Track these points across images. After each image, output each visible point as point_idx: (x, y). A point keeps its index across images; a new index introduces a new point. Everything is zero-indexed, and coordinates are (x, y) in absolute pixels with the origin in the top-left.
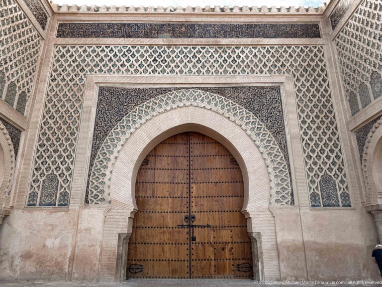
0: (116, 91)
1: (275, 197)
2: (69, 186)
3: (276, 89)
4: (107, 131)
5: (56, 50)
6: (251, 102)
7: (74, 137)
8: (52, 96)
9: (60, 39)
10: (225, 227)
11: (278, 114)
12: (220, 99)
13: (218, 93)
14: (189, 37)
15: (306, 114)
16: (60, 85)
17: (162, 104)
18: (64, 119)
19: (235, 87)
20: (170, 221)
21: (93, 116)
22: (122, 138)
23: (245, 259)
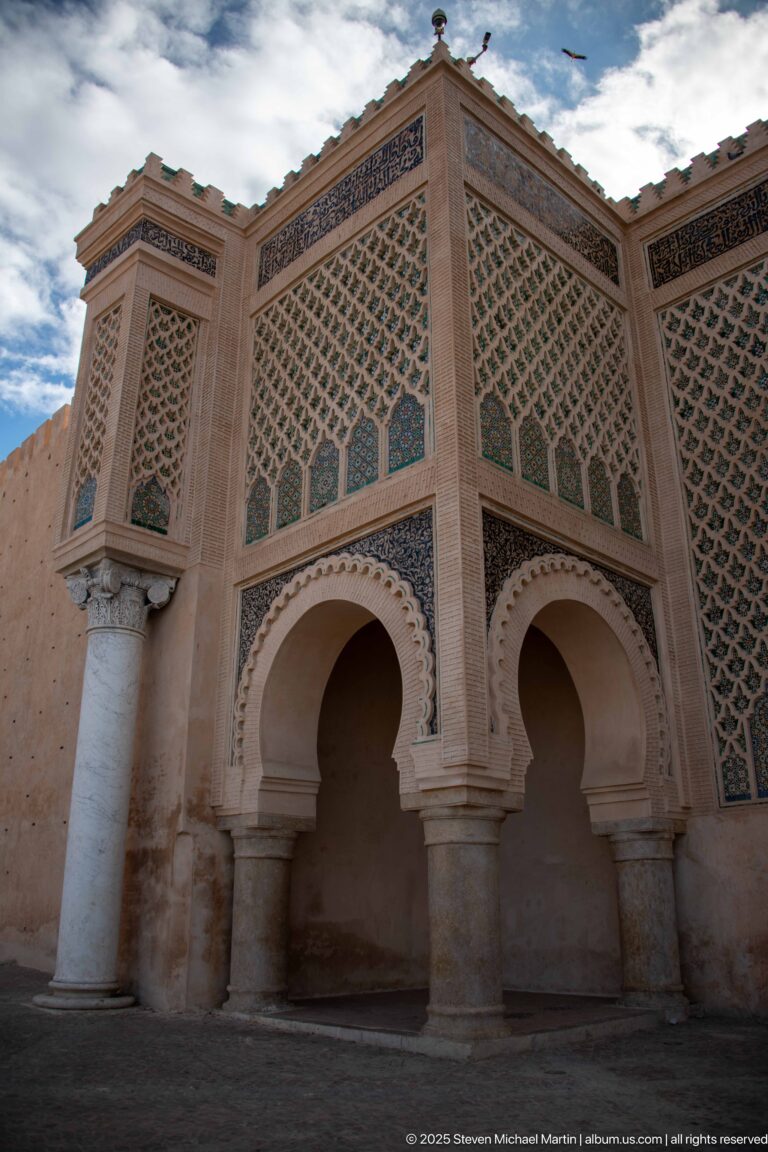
5: (666, 323)
9: (664, 288)
16: (707, 419)
18: (753, 518)
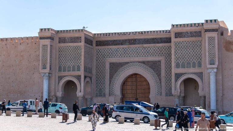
0: (114, 64)
1: (157, 94)
2: (105, 91)
3: (160, 61)
4: (113, 76)
5: (96, 51)
6: (152, 66)
7: (105, 78)
8: (97, 66)
9: (97, 47)
11: (160, 69)
12: (143, 65)
14: (135, 44)
16: (99, 62)
17: (127, 67)
19: (148, 61)
20: (131, 100)
21: (109, 72)
22: (117, 78)
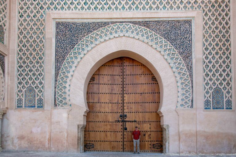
0: (68, 25)
1: (181, 102)
2: (42, 94)
3: (189, 22)
4: (65, 56)
6: (169, 33)
7: (42, 61)
8: (22, 30)
10: (146, 122)
11: (188, 43)
12: (146, 31)
13: (145, 26)
15: (209, 42)
16: (26, 20)
17: (103, 35)
18: (33, 47)
19: (157, 21)
20: (110, 118)
22: (75, 61)
23: (158, 141)
